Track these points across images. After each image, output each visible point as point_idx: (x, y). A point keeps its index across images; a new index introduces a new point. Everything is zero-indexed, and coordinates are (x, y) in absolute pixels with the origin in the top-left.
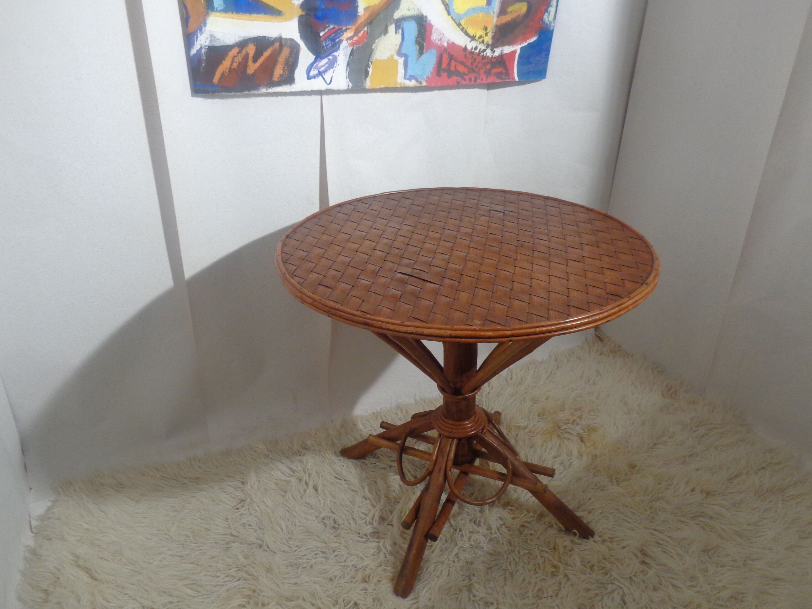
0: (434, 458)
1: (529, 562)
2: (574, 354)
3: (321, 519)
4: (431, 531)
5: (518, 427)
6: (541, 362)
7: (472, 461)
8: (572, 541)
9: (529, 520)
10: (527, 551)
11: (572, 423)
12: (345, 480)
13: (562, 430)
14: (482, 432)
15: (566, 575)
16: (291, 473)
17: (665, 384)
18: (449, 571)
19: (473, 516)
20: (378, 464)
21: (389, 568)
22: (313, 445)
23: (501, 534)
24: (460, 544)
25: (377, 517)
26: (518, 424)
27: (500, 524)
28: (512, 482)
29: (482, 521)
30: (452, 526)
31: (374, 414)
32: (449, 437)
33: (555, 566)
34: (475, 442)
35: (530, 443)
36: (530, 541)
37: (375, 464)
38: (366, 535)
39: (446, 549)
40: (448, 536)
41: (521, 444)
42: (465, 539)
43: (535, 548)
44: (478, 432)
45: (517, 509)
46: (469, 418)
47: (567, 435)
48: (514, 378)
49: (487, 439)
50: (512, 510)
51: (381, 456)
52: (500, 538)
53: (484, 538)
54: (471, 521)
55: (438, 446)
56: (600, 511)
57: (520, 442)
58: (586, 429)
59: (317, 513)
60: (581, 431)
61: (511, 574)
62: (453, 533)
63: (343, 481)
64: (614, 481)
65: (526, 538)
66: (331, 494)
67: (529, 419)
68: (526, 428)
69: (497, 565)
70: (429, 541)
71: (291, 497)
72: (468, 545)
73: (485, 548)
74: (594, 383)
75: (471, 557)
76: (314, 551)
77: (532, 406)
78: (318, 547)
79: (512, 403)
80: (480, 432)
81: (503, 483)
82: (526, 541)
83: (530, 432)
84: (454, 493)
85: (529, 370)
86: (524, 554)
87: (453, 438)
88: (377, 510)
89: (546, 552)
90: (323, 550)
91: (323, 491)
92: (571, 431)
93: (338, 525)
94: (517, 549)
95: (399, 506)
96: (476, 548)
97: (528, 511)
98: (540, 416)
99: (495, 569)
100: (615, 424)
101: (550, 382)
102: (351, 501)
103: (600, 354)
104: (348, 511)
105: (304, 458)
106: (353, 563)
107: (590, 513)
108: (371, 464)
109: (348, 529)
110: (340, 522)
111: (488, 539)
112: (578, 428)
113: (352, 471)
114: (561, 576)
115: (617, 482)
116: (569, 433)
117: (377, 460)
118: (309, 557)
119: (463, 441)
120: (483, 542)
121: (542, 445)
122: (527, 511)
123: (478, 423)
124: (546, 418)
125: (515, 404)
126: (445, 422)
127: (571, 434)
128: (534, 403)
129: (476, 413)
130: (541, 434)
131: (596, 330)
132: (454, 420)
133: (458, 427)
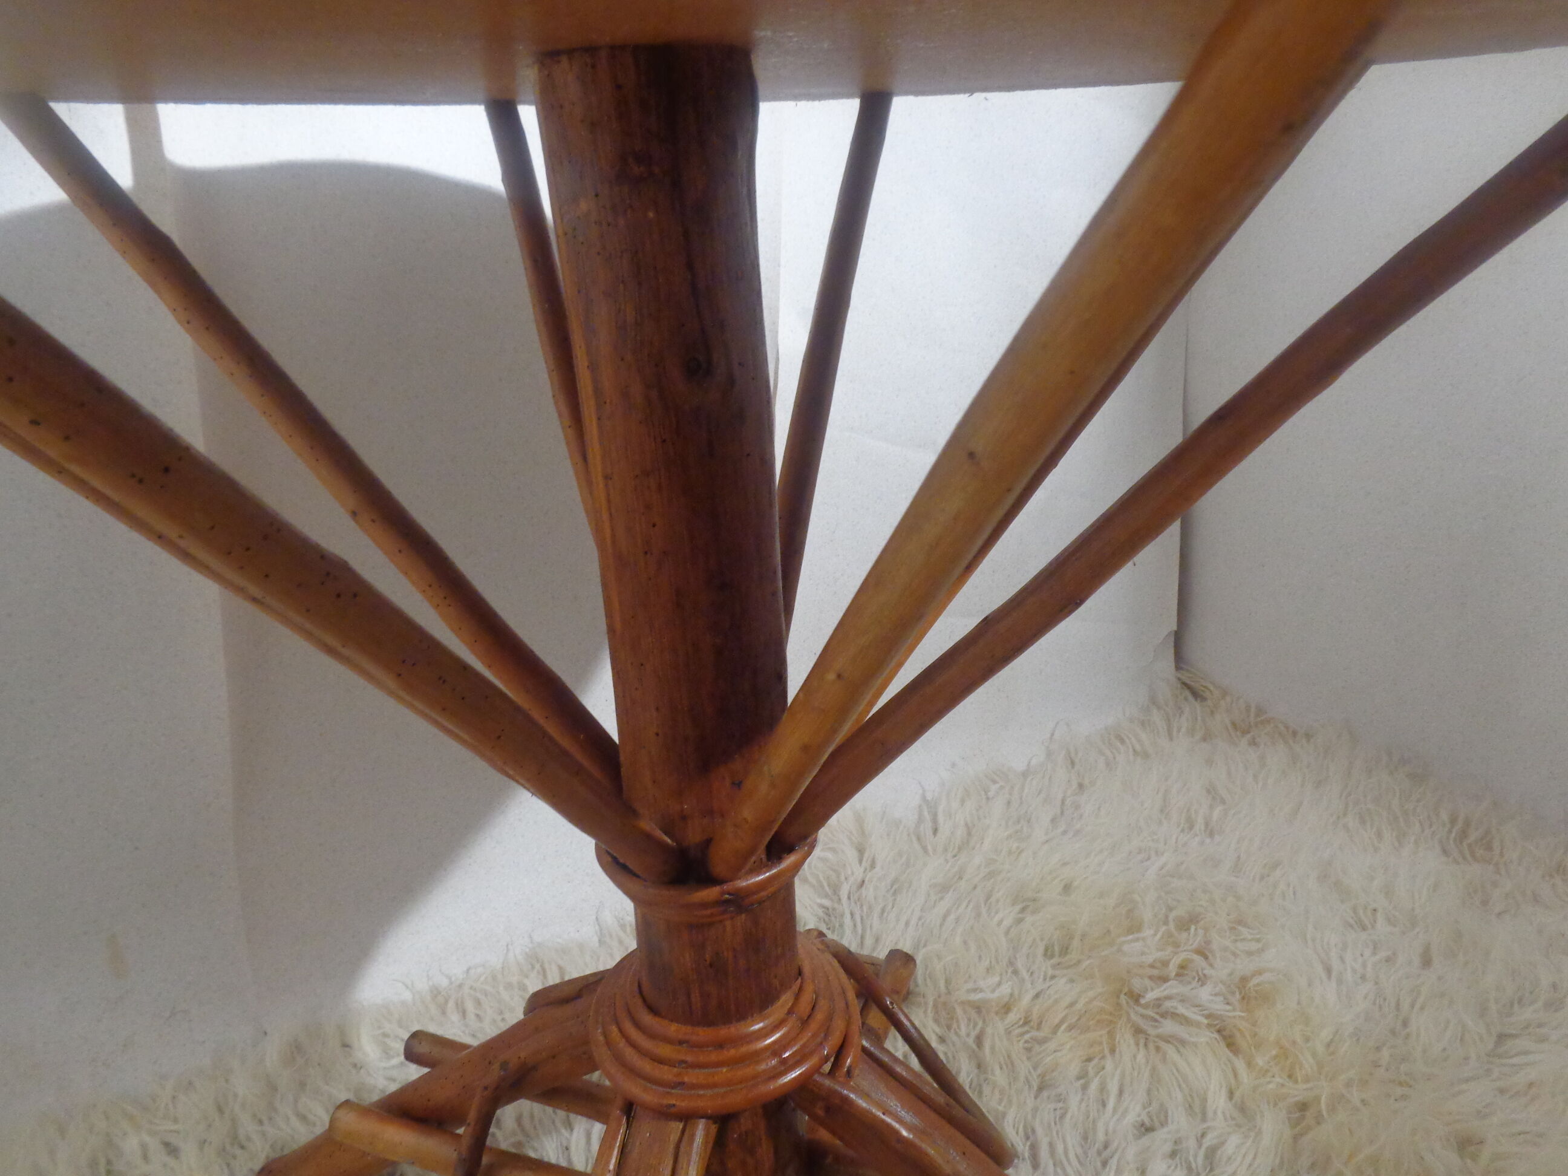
2: (1122, 741)
5: (979, 1008)
6: (1025, 774)
11: (1178, 975)
13: (1146, 1006)
14: (836, 1065)
17: (1445, 816)
26: (979, 996)
31: (435, 992)
32: (665, 1114)
34: (804, 1119)
35: (1035, 1068)
41: (1000, 1077)
44: (817, 1069)
46: (765, 1000)
47: (1169, 1027)
48: (945, 829)
49: (863, 1103)
57: (998, 1071)
58: (1233, 993)
60: (1218, 1006)
67: (1016, 972)
68: (1007, 1008)
74: (1210, 831)
77: (1019, 921)
79: (946, 916)
80: (827, 1067)
83: (1026, 1022)
85: (988, 799)
87: (687, 1118)
92: (1182, 1010)
98: (1052, 956)
100: (1329, 971)
101: (1065, 832)
103: (1204, 739)
112: (1205, 994)
116: (1174, 1016)
119: (747, 1121)
121: (1083, 1075)
123: (814, 1026)
124: (1079, 962)
125: (957, 920)
126: (652, 1036)
127: (1186, 1021)
128: (1023, 910)
129: (800, 973)
130: (1071, 1028)
131: (1178, 668)
132: (689, 1018)
133: (714, 1057)
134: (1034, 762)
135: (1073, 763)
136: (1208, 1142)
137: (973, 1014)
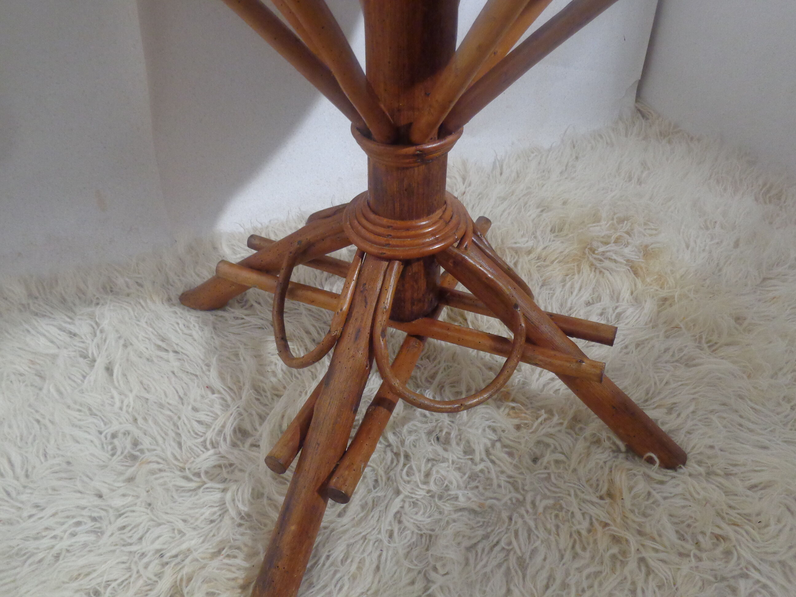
0: (345, 307)
1: (557, 527)
2: (602, 138)
3: (109, 436)
4: (334, 480)
5: (517, 251)
6: (549, 150)
7: (434, 312)
8: (647, 477)
9: (552, 430)
10: (551, 502)
11: (616, 242)
12: (176, 352)
13: (598, 254)
14: (460, 244)
15: (642, 560)
16: (68, 339)
17: (760, 183)
18: (380, 556)
19: (434, 424)
20: (248, 319)
21: (240, 561)
22: (128, 287)
23: (493, 462)
24: (406, 490)
25: (228, 430)
26: (518, 245)
27: (490, 439)
28: (525, 359)
29: (453, 435)
30: (389, 445)
31: (255, 229)
32: (380, 258)
33: (616, 539)
34: (442, 270)
35: (541, 277)
36: (556, 479)
37: (242, 319)
38: (198, 475)
39: (375, 504)
40: (381, 472)
42: (418, 477)
43: (569, 495)
44: (451, 245)
45: (523, 404)
46: (430, 212)
47: (607, 263)
48: (506, 173)
49: (472, 261)
50: (513, 408)
51: (256, 305)
52: (493, 471)
53: (457, 474)
54: (430, 433)
55: (355, 278)
56: (692, 408)
58: (640, 252)
59: (102, 424)
60: (633, 257)
61: (522, 564)
62: (392, 462)
63: (171, 355)
64: (705, 346)
65: (546, 471)
66: (141, 383)
67: (535, 237)
68: (529, 252)
69: (486, 537)
70: (330, 501)
71: (52, 390)
72: (423, 493)
73: (462, 499)
74: (640, 182)
75: (429, 520)
76: (73, 517)
77: (539, 216)
78: (84, 508)
79: (504, 211)
80: (456, 245)
81: (505, 359)
82: (548, 478)
83: (539, 258)
84: (392, 388)
85: (528, 160)
86: (546, 508)
87: (390, 260)
88: (231, 414)
89: (592, 503)
90: (95, 515)
91: (124, 375)
92: (614, 257)
93: (142, 451)
94: (529, 497)
95: (279, 406)
96: (441, 498)
97: (550, 412)
98: (554, 232)
99: (483, 550)
100: (688, 246)
101: (566, 178)
102: (182, 396)
103: (644, 139)
104: (170, 418)
105: (98, 311)
106: (157, 545)
107: (670, 410)
108: (236, 318)
109: (160, 460)
110: (146, 443)
111: (467, 476)
112: (626, 251)
113: (194, 333)
114: (632, 564)
115: (710, 347)
116: (610, 259)
117: (246, 312)
118: (58, 532)
119: (416, 268)
120: (455, 483)
121: (564, 281)
122: (546, 413)
123: (452, 224)
124: (567, 235)
125: (509, 214)
126: (374, 224)
127: (615, 261)
128: (542, 211)
129: (445, 203)
130: (560, 262)
131: (637, 101)
132: (393, 216)
133: (404, 234)
134: (554, 144)
135: (574, 147)
136: (618, 310)
137: (514, 254)
